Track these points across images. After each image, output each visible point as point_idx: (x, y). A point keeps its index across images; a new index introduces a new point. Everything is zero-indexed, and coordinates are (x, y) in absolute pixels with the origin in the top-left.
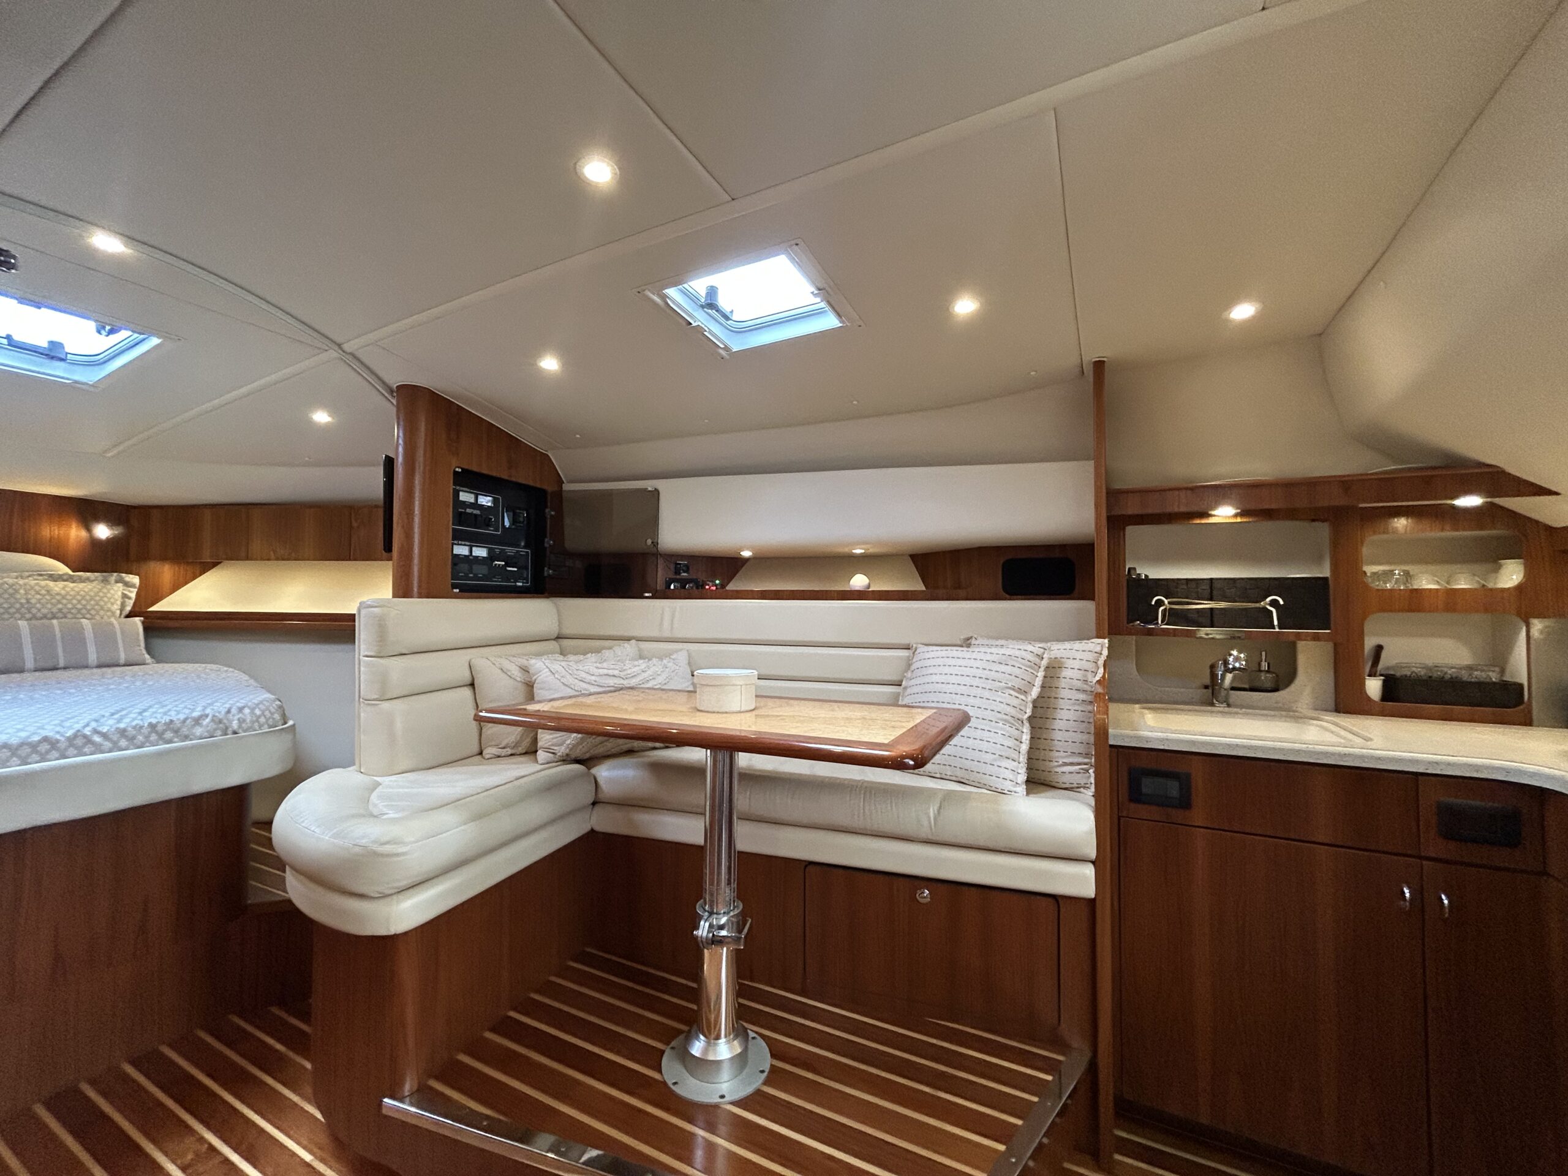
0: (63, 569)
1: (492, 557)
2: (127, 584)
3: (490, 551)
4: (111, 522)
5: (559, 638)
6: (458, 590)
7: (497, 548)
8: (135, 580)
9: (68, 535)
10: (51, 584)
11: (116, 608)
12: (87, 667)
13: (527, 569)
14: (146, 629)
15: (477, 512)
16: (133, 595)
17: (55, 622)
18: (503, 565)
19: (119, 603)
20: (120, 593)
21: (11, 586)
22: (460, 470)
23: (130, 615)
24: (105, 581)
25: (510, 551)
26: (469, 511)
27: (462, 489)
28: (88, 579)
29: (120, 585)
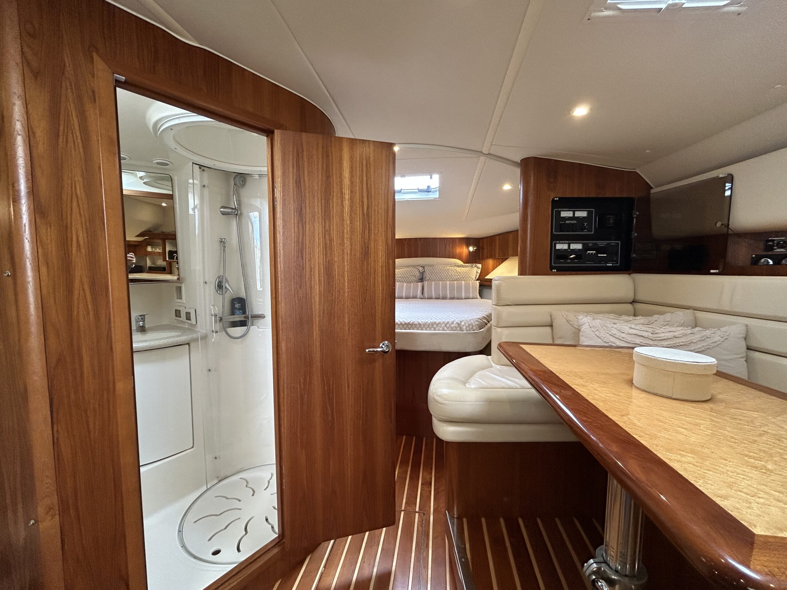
0: (460, 263)
1: (586, 248)
2: (478, 268)
3: (584, 245)
4: (474, 245)
5: (634, 302)
6: (555, 270)
7: (590, 243)
8: (480, 266)
9: (463, 251)
10: (457, 268)
11: (474, 277)
12: (462, 299)
13: (617, 254)
14: (480, 285)
15: (575, 222)
16: (479, 272)
17: (456, 282)
18: (595, 253)
19: (475, 275)
20: (475, 271)
21: (448, 269)
22: (558, 199)
23: (477, 280)
24: (472, 267)
25: (602, 243)
26: (567, 222)
27: (562, 209)
28: (467, 266)
29: (476, 268)
